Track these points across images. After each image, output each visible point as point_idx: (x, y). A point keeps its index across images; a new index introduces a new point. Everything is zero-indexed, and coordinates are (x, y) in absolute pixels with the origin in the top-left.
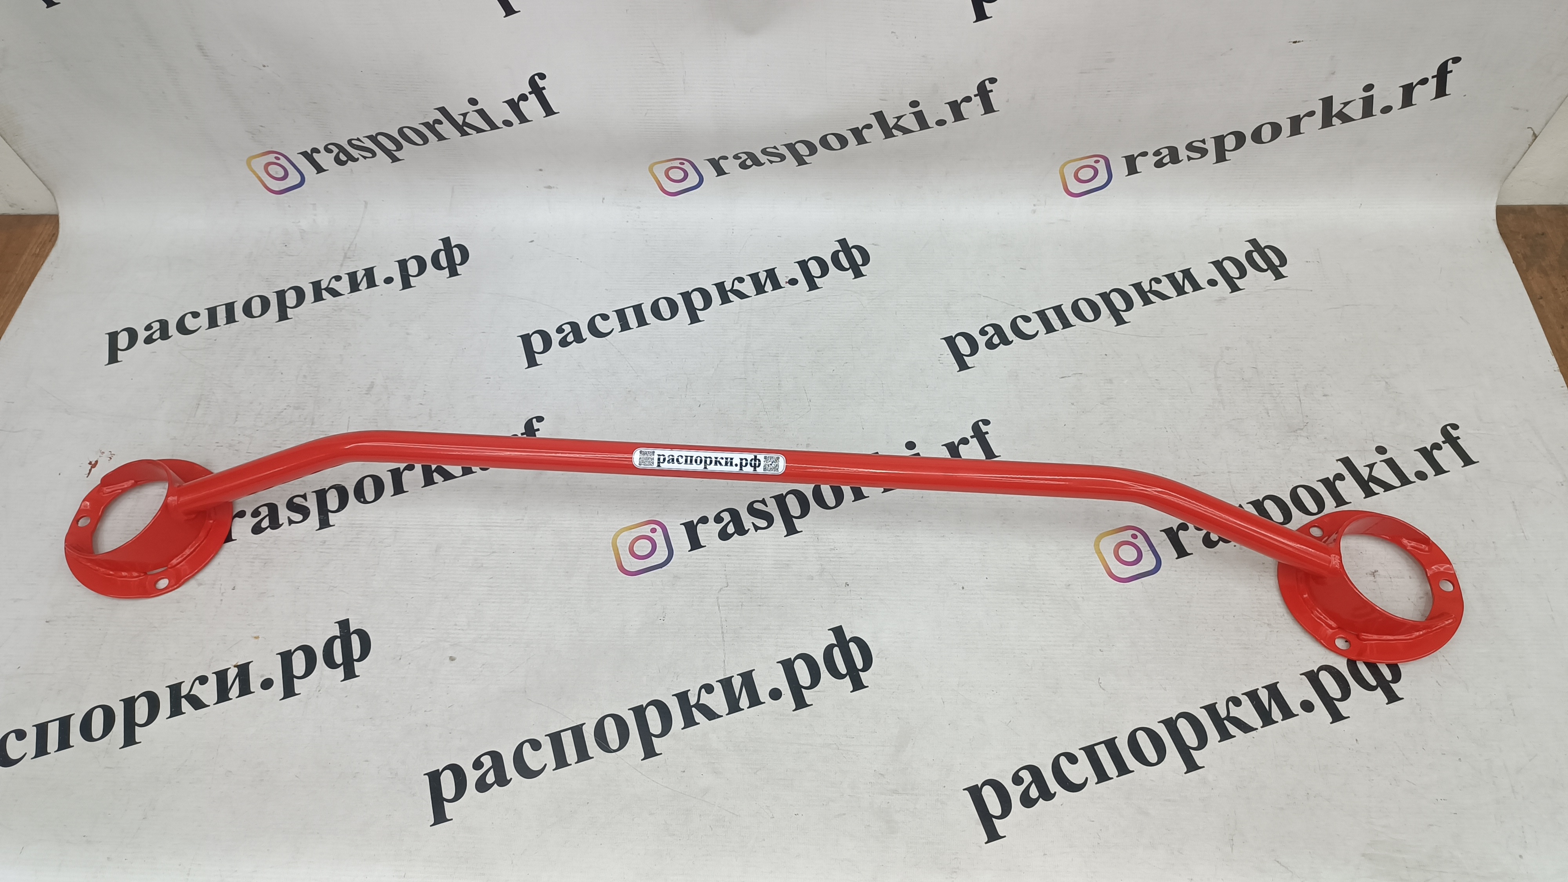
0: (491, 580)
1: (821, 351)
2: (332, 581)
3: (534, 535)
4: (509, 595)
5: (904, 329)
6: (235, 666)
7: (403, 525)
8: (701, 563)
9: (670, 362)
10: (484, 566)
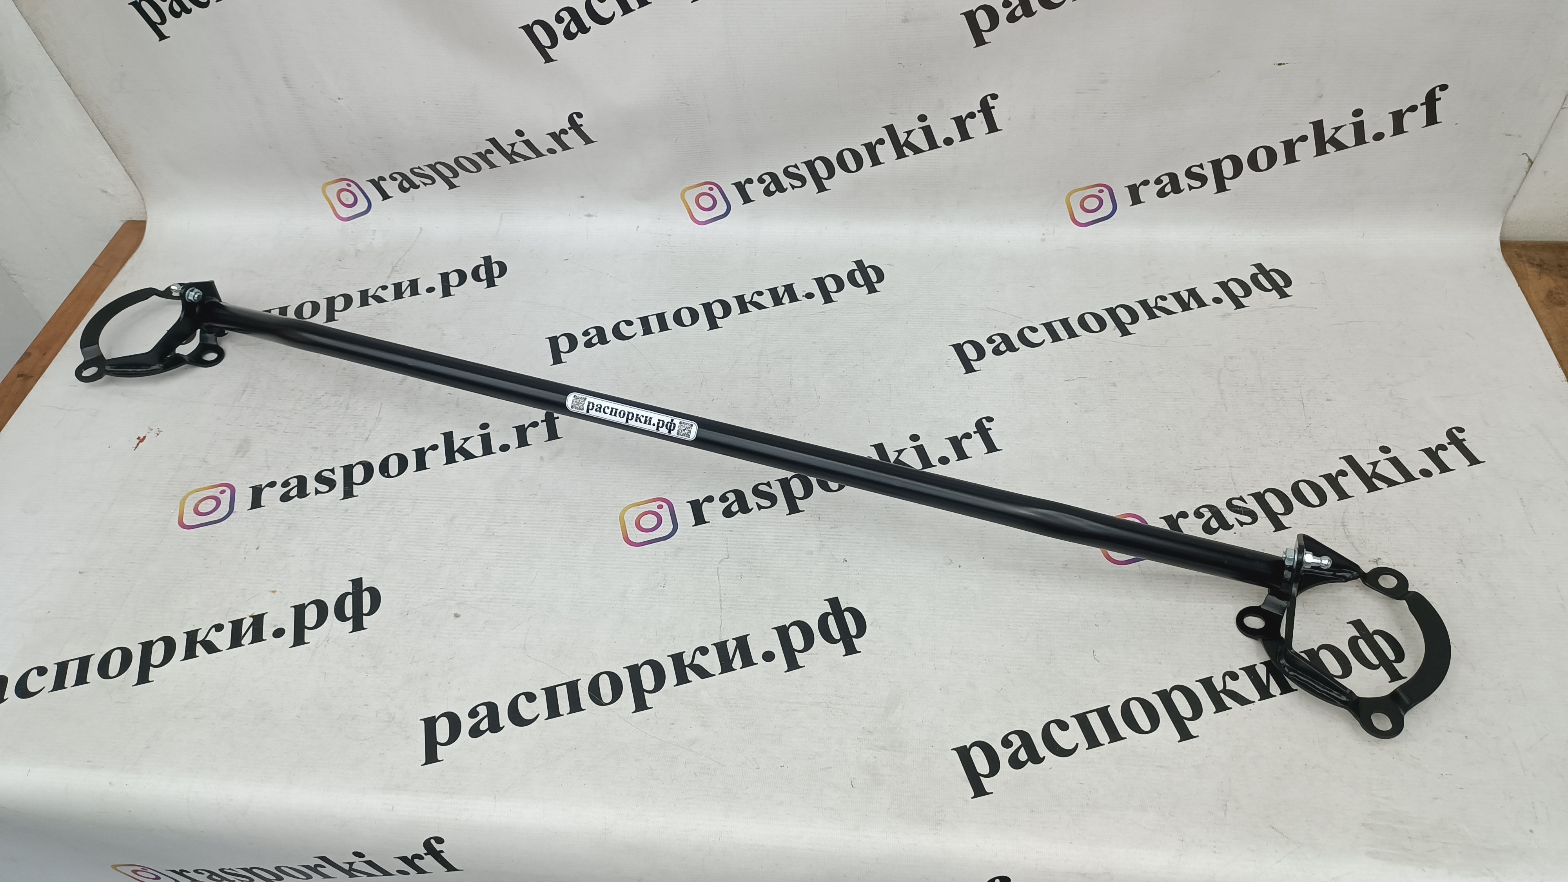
0: (501, 547)
1: (832, 354)
2: (351, 545)
3: (546, 508)
4: (517, 561)
5: (914, 336)
6: (250, 617)
7: (422, 497)
8: (704, 537)
9: (687, 362)
10: (495, 534)
